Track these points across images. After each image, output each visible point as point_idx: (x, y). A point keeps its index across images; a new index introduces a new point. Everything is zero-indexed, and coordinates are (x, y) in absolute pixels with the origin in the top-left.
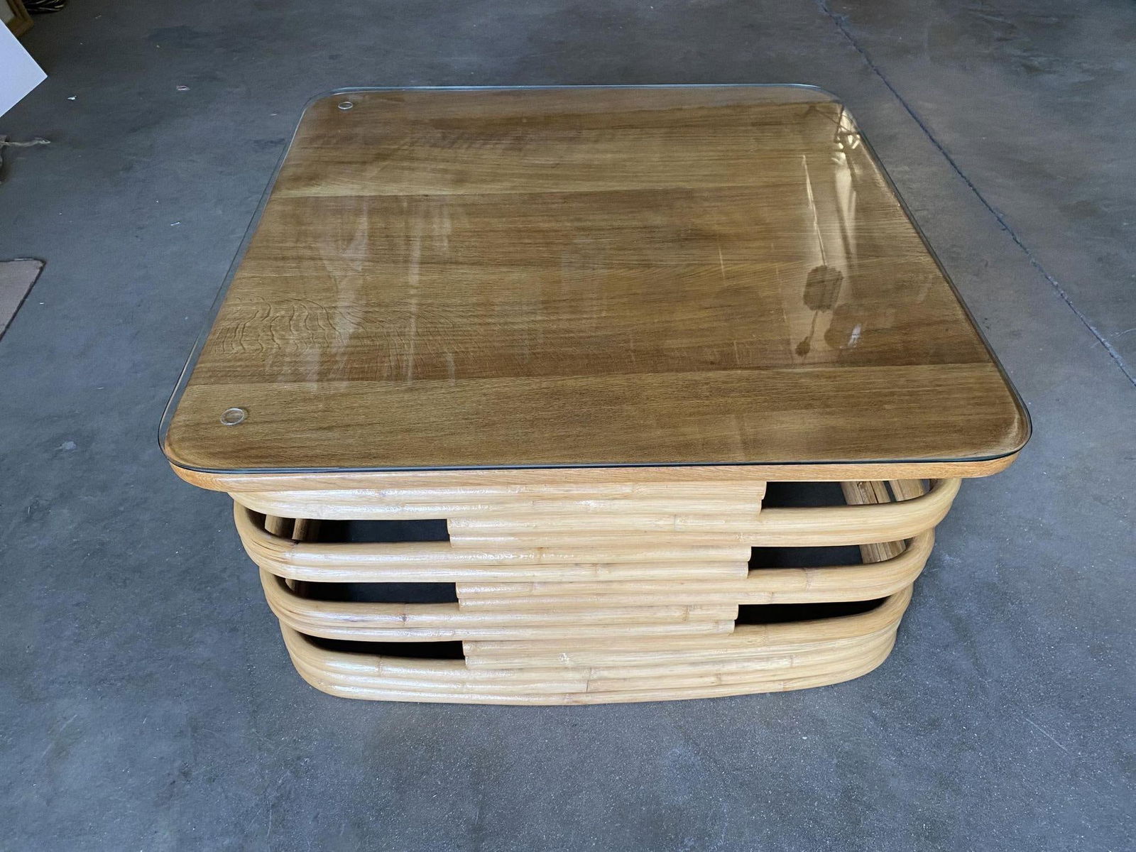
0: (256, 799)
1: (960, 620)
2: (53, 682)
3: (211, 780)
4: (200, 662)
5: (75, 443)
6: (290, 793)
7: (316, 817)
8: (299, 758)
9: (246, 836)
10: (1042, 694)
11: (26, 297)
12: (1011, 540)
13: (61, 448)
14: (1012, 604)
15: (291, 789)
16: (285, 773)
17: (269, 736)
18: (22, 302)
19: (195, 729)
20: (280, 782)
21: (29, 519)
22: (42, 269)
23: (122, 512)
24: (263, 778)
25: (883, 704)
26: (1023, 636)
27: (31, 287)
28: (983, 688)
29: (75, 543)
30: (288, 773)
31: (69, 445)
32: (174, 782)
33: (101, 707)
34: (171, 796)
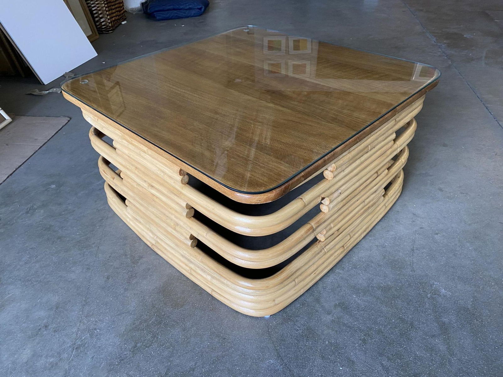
0: (71, 343)
1: (444, 323)
2: (10, 278)
3: (55, 331)
4: (70, 280)
5: (56, 186)
6: (86, 344)
7: (93, 357)
8: (95, 329)
9: (60, 359)
10: (485, 372)
11: (59, 130)
12: (483, 288)
13: (50, 187)
14: (477, 321)
15: (87, 342)
16: (87, 334)
17: (86, 317)
18: (57, 132)
19: (57, 308)
20: (83, 338)
21: (27, 213)
22: (69, 121)
23: (63, 215)
24: (77, 335)
25: (389, 359)
26: (480, 339)
27: (63, 127)
28: (450, 362)
29: (41, 224)
30: (88, 335)
31: (53, 186)
32: (40, 329)
33: (24, 292)
34: (37, 335)
